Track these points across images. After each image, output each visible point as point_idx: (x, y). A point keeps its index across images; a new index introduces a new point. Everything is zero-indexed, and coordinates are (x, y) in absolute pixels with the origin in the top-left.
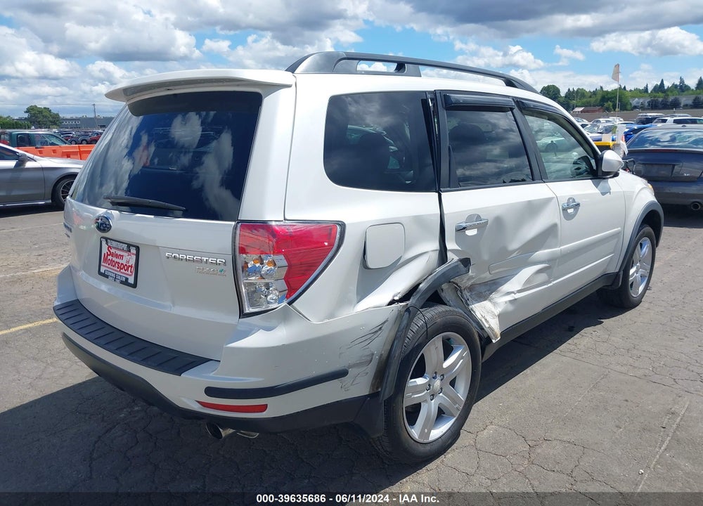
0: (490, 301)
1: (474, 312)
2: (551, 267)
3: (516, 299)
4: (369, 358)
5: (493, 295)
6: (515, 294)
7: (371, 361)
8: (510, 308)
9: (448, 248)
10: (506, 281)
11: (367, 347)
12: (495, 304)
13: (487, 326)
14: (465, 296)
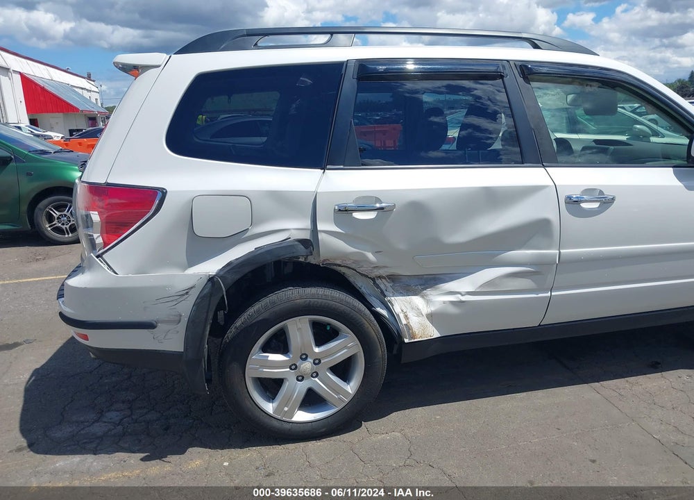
0: (422, 297)
1: (392, 305)
2: (538, 272)
3: (464, 302)
4: (177, 318)
5: (428, 292)
6: (462, 295)
7: (180, 321)
8: (453, 310)
9: (318, 229)
10: (452, 279)
11: (173, 307)
12: (428, 302)
13: (404, 322)
14: (382, 286)
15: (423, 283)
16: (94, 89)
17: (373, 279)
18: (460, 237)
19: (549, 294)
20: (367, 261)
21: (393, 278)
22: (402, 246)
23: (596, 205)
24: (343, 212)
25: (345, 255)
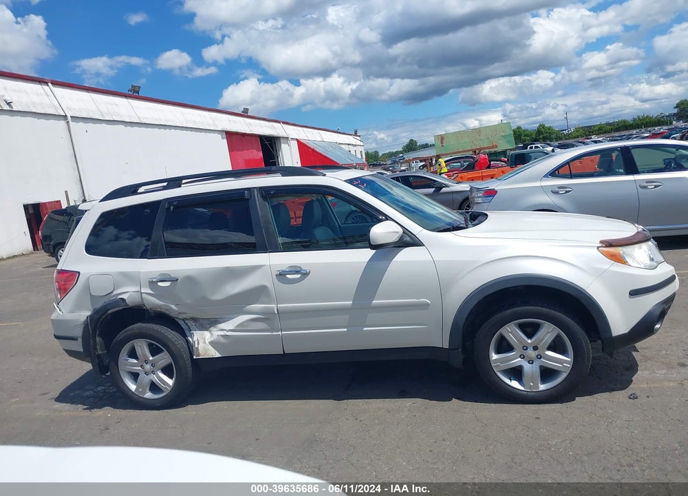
0: (210, 332)
2: (267, 317)
3: (228, 335)
5: (212, 329)
6: (227, 331)
8: (223, 340)
9: (142, 292)
12: (211, 335)
14: (189, 324)
15: (207, 323)
16: (359, 143)
17: (183, 320)
18: (218, 296)
19: (280, 333)
20: (172, 309)
21: (194, 320)
22: (189, 301)
23: (298, 276)
24: (152, 284)
25: (160, 306)
